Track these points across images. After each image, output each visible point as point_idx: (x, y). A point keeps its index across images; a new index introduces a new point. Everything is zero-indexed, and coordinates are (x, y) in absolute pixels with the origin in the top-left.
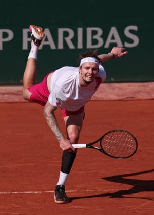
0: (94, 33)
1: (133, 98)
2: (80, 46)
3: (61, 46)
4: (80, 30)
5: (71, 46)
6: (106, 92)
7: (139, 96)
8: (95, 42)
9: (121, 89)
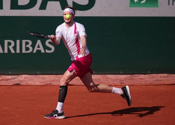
0: (27, 43)
1: (50, 84)
2: (18, 51)
3: (6, 51)
4: (18, 42)
5: (13, 51)
6: (34, 80)
7: (54, 83)
8: (27, 49)
9: (43, 78)
